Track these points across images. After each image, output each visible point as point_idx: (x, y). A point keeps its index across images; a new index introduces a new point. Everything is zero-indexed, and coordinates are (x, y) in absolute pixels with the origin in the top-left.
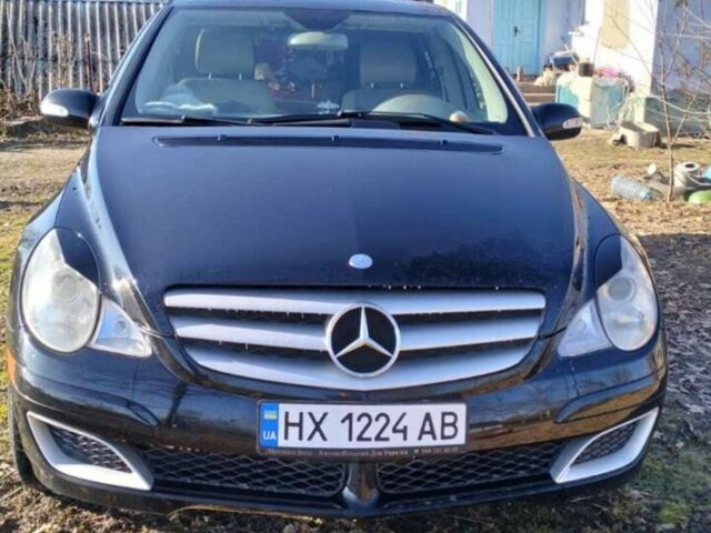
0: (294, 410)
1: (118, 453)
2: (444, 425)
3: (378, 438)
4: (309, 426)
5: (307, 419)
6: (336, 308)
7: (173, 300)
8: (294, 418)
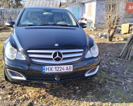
0: (48, 67)
1: (21, 74)
2: (69, 68)
3: (60, 70)
4: (50, 69)
5: (50, 68)
6: (53, 52)
7: (29, 51)
8: (48, 68)
